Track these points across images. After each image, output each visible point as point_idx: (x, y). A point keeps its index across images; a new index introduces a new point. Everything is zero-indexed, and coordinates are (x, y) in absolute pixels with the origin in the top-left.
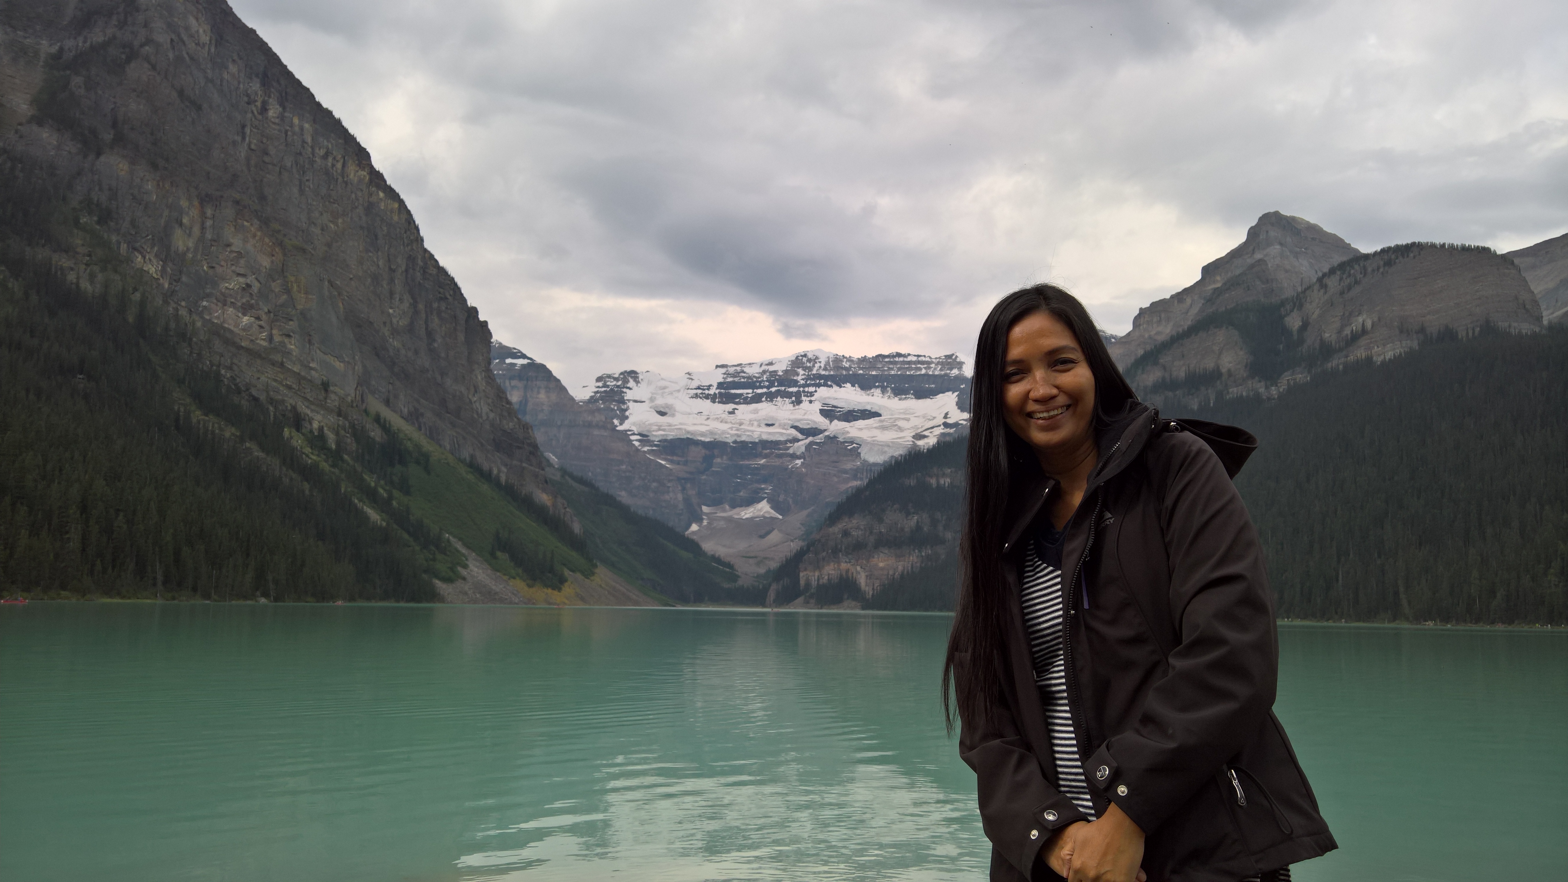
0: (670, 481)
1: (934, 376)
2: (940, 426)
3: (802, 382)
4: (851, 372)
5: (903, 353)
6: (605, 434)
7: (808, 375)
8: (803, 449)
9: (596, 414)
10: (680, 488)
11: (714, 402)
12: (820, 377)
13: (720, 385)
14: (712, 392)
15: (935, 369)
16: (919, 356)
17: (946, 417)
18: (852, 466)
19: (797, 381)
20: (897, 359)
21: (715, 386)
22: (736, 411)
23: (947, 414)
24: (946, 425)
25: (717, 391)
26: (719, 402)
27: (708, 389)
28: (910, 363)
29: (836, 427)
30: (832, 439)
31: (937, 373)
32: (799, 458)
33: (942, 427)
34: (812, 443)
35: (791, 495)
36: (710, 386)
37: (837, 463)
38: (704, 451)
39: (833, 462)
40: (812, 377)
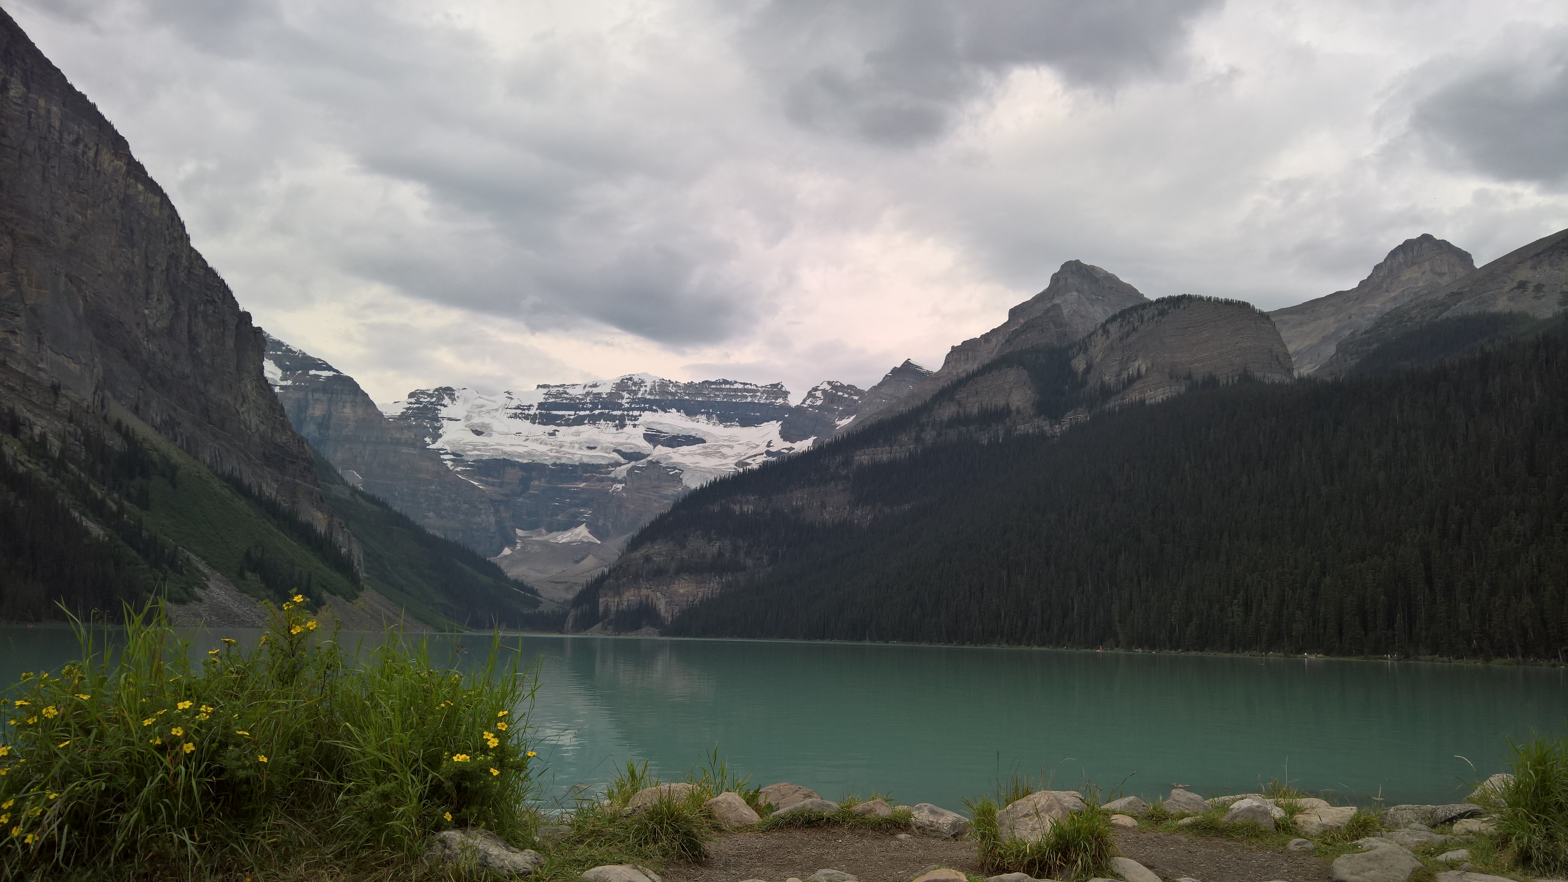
0: (481, 503)
1: (759, 403)
2: (763, 454)
3: (627, 405)
4: (676, 398)
5: (730, 380)
6: (414, 452)
7: (633, 399)
8: (625, 474)
9: (405, 431)
10: (492, 511)
11: (534, 423)
12: (645, 401)
13: (541, 406)
14: (532, 412)
15: (761, 397)
16: (745, 384)
17: (768, 445)
18: (673, 492)
19: (621, 405)
20: (723, 386)
21: (536, 407)
22: (557, 433)
23: (770, 442)
24: (768, 453)
25: (537, 412)
26: (539, 423)
27: (528, 410)
28: (736, 390)
29: (660, 452)
30: (655, 464)
31: (762, 401)
32: (620, 482)
33: (765, 455)
34: (634, 468)
35: (611, 520)
36: (531, 405)
37: (658, 488)
38: (520, 473)
39: (654, 487)
40: (637, 401)
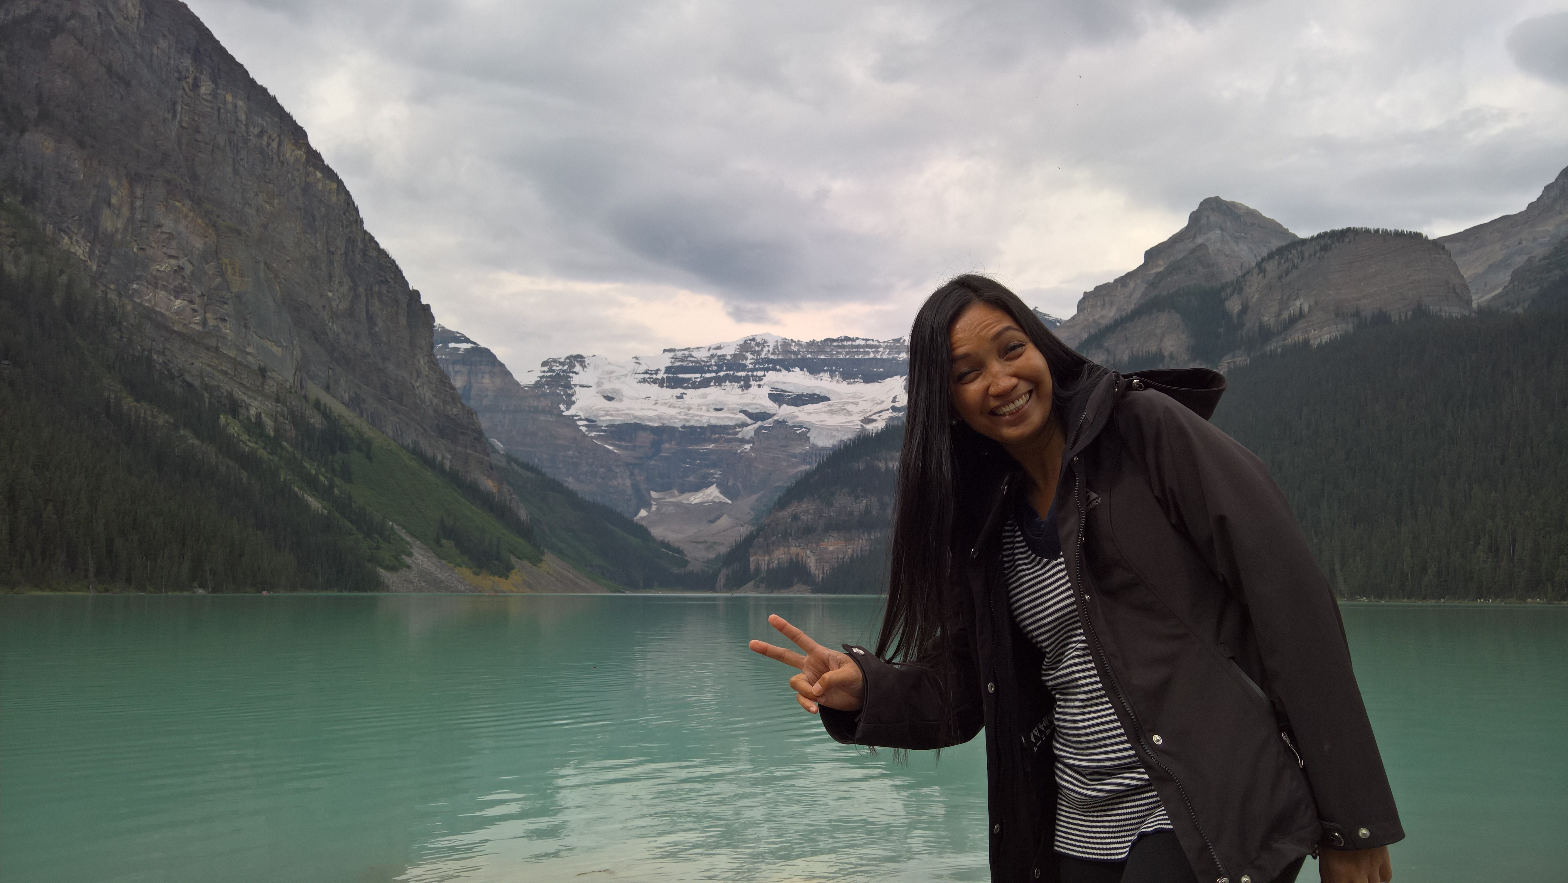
0: (617, 466)
1: (882, 359)
2: (888, 410)
3: (751, 366)
4: (799, 357)
5: (851, 337)
6: (552, 419)
7: (757, 359)
8: (752, 434)
9: (542, 399)
10: (628, 474)
11: (662, 387)
12: (769, 361)
13: (668, 370)
14: (660, 376)
15: (883, 353)
16: (867, 340)
17: (893, 401)
18: (801, 451)
19: (745, 366)
20: (845, 343)
21: (663, 371)
22: (684, 396)
23: (895, 398)
24: (894, 409)
25: (665, 376)
26: (667, 387)
27: (656, 374)
28: (858, 346)
29: (785, 411)
30: (781, 424)
31: (885, 357)
32: (748, 442)
33: (891, 411)
34: (761, 428)
35: (741, 480)
36: (658, 370)
37: (786, 447)
38: (652, 436)
39: (782, 446)
40: (760, 361)
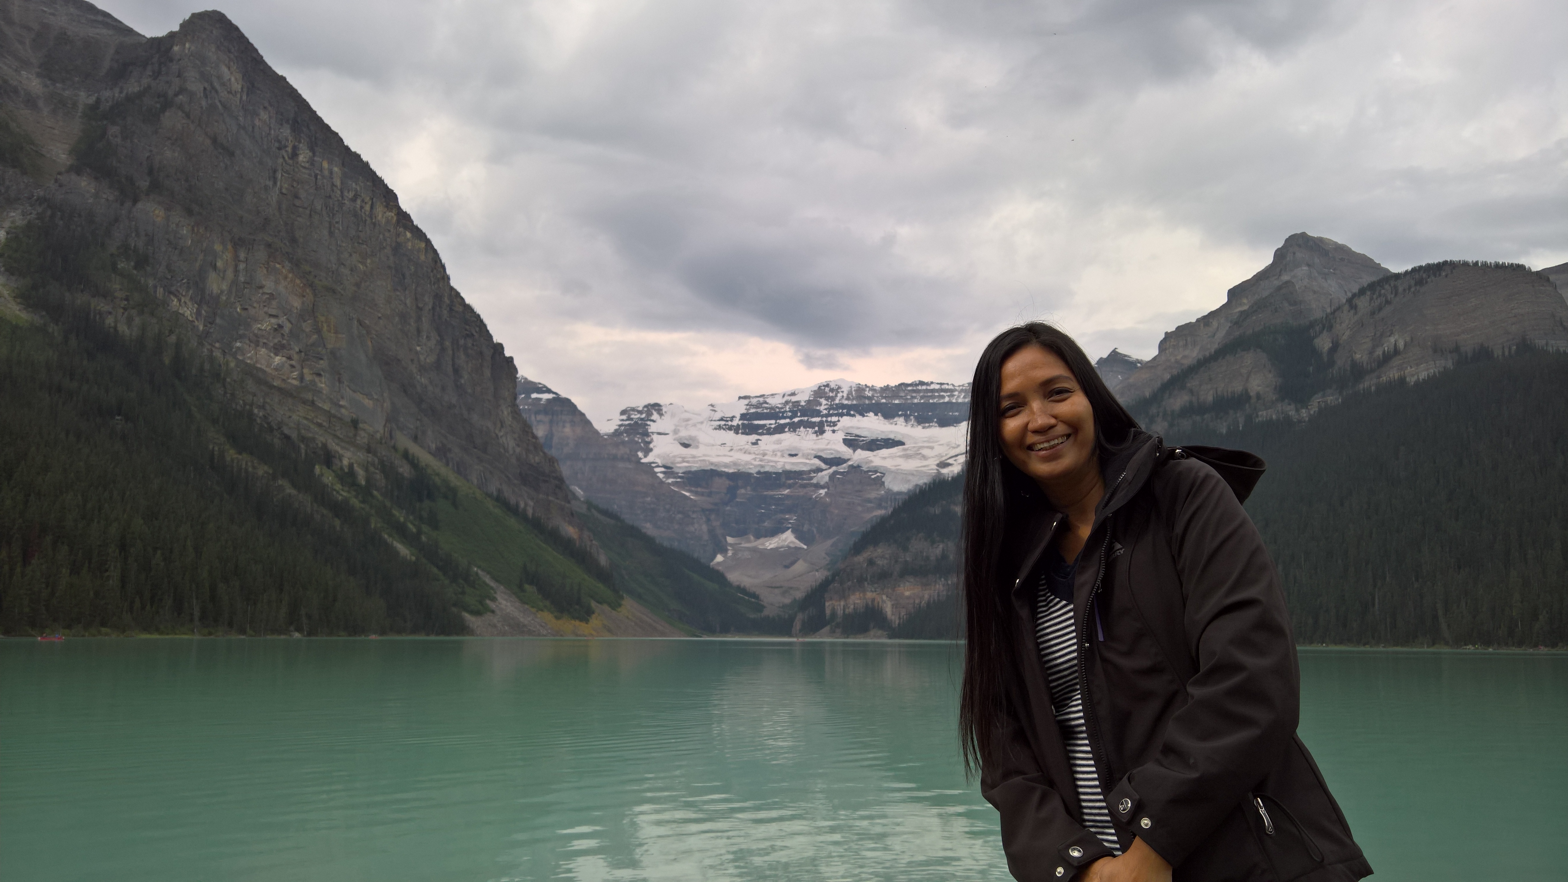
0: (694, 512)
1: (957, 404)
3: (825, 412)
4: (874, 402)
5: (926, 381)
6: (630, 467)
7: (831, 405)
8: (827, 479)
9: (621, 447)
10: (704, 519)
11: (737, 433)
12: (843, 406)
13: (743, 417)
14: (735, 422)
15: (959, 397)
16: (941, 384)
18: (876, 495)
19: (819, 411)
20: (920, 387)
21: (738, 416)
22: (759, 442)
25: (740, 423)
26: (742, 433)
27: (732, 421)
28: (933, 391)
29: (860, 456)
30: (856, 468)
31: (960, 400)
32: (823, 487)
34: (836, 473)
35: (816, 525)
36: (733, 417)
37: (862, 492)
38: (727, 482)
39: (857, 491)
40: (834, 406)
